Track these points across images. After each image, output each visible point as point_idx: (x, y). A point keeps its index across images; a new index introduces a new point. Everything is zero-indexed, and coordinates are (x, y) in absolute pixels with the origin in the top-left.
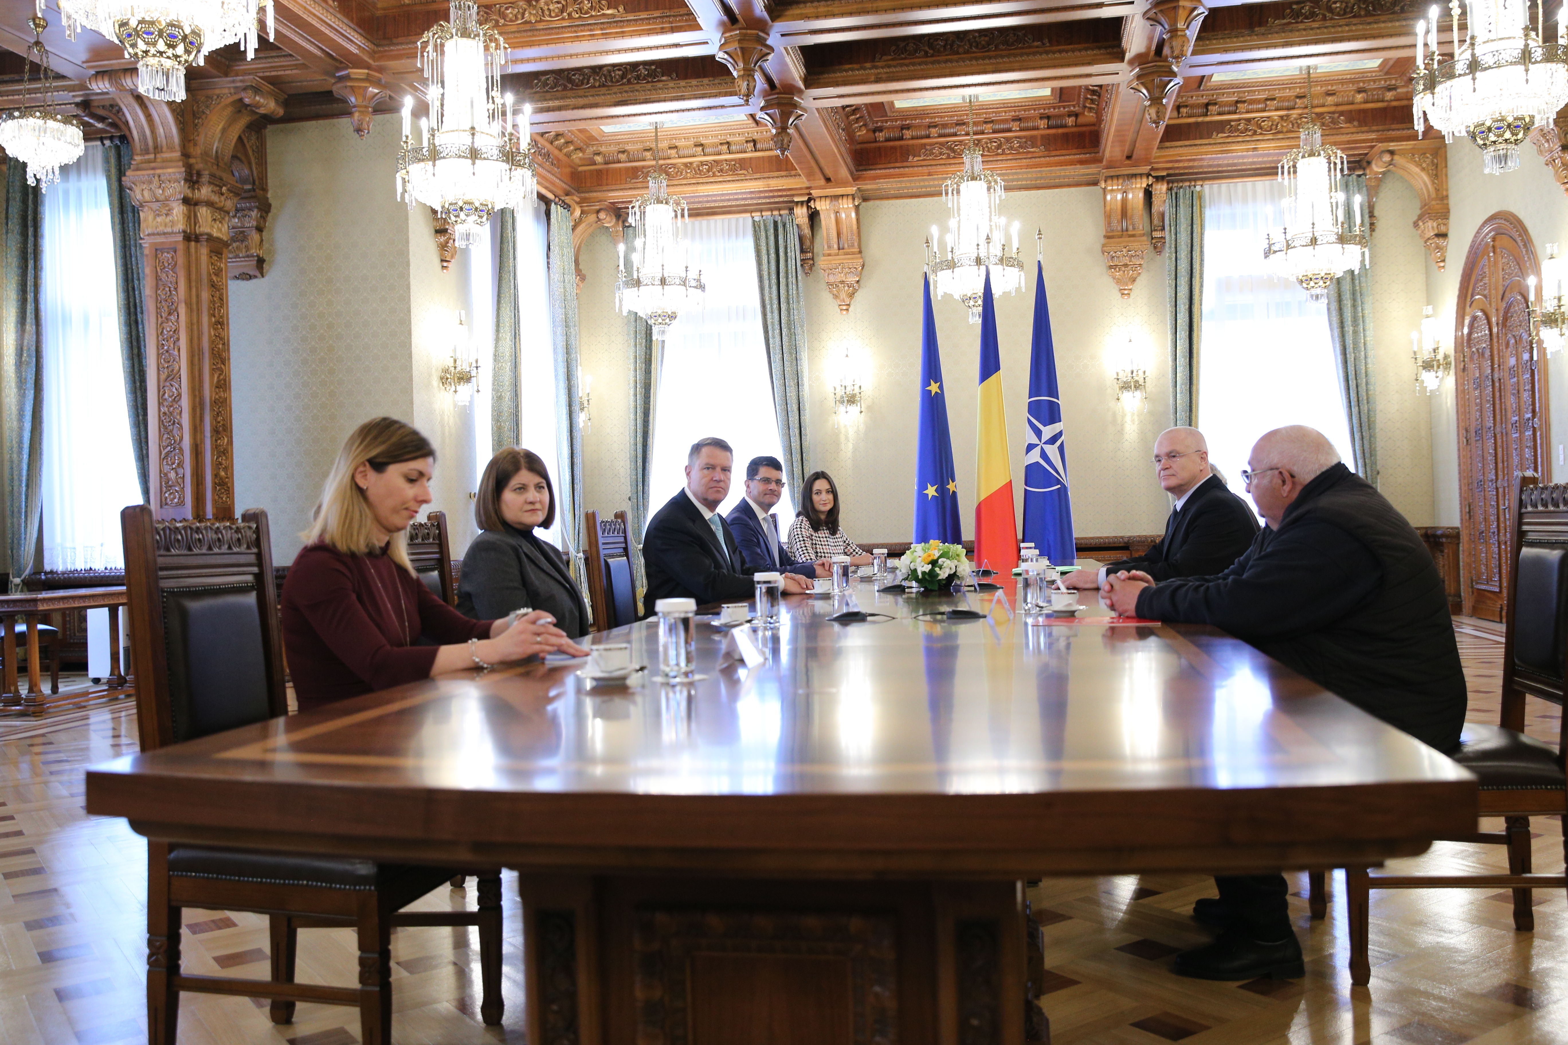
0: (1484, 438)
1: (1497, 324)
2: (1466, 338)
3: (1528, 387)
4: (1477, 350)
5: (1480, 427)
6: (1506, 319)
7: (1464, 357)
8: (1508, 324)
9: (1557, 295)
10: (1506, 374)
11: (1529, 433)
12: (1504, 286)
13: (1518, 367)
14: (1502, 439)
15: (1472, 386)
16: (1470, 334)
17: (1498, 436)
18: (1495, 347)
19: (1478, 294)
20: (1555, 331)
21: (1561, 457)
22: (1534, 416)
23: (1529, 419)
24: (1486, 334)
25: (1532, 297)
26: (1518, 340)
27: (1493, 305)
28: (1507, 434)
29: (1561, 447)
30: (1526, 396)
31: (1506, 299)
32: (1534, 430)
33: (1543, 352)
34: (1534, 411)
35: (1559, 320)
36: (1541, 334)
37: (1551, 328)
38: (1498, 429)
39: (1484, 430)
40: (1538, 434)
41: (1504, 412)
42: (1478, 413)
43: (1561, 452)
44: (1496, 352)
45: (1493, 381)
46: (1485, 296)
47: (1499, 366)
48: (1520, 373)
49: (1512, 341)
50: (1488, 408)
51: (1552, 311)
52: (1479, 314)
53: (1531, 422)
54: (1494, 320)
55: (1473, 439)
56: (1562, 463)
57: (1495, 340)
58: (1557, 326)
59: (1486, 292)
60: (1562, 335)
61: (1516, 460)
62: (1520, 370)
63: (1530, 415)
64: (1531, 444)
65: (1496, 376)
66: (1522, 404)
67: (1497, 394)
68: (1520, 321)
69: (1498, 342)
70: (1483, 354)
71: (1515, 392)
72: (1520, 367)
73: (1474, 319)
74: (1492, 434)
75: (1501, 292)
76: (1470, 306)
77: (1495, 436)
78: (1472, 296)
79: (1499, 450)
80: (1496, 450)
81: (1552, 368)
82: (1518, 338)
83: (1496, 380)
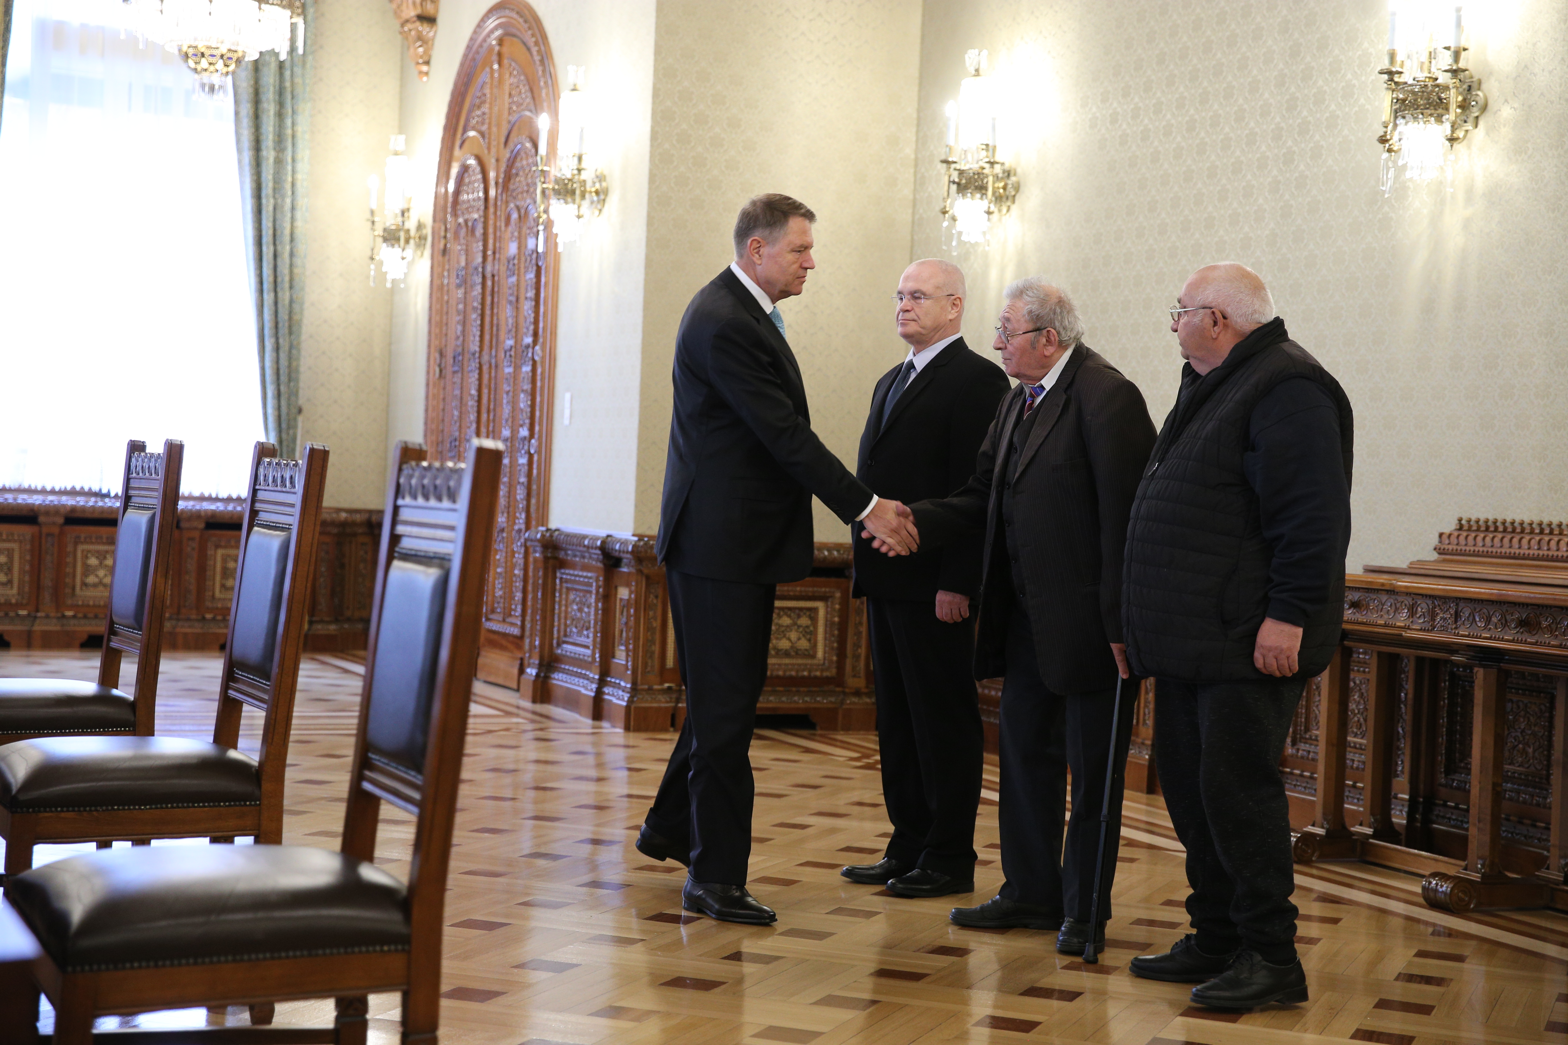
0: (466, 369)
1: (497, 183)
2: (450, 199)
3: (531, 294)
4: (466, 221)
5: (460, 350)
6: (508, 177)
7: (446, 230)
8: (511, 187)
9: (577, 152)
10: (503, 269)
11: (527, 369)
12: (509, 122)
13: (519, 259)
14: (490, 373)
15: (454, 281)
16: (457, 192)
17: (485, 368)
18: (491, 222)
19: (473, 129)
20: (572, 208)
21: (567, 413)
22: (535, 342)
23: (528, 346)
24: (479, 198)
25: (543, 149)
26: (523, 216)
27: (493, 150)
28: (496, 366)
29: (568, 396)
30: (527, 307)
31: (511, 144)
32: (534, 364)
33: (551, 239)
34: (536, 335)
35: (578, 192)
36: (551, 209)
37: (566, 203)
38: (486, 358)
39: (467, 356)
40: (539, 371)
41: (495, 329)
42: (460, 328)
43: (567, 406)
44: (491, 230)
45: (484, 277)
46: (482, 134)
47: (494, 253)
48: (522, 270)
49: (515, 216)
50: (475, 320)
51: (569, 176)
52: (472, 162)
53: (530, 350)
54: (492, 175)
55: (449, 370)
56: (566, 422)
57: (491, 210)
58: (574, 201)
59: (484, 128)
60: (579, 217)
62: (522, 266)
63: (529, 340)
64: (527, 387)
65: (489, 268)
66: (521, 320)
67: (488, 299)
68: (528, 185)
69: (495, 213)
70: (473, 230)
71: (513, 299)
72: (523, 259)
73: (465, 169)
74: (474, 365)
75: (504, 133)
76: (461, 146)
77: (480, 368)
78: (465, 131)
79: (485, 391)
80: (479, 390)
81: (565, 268)
82: (523, 211)
83: (489, 275)
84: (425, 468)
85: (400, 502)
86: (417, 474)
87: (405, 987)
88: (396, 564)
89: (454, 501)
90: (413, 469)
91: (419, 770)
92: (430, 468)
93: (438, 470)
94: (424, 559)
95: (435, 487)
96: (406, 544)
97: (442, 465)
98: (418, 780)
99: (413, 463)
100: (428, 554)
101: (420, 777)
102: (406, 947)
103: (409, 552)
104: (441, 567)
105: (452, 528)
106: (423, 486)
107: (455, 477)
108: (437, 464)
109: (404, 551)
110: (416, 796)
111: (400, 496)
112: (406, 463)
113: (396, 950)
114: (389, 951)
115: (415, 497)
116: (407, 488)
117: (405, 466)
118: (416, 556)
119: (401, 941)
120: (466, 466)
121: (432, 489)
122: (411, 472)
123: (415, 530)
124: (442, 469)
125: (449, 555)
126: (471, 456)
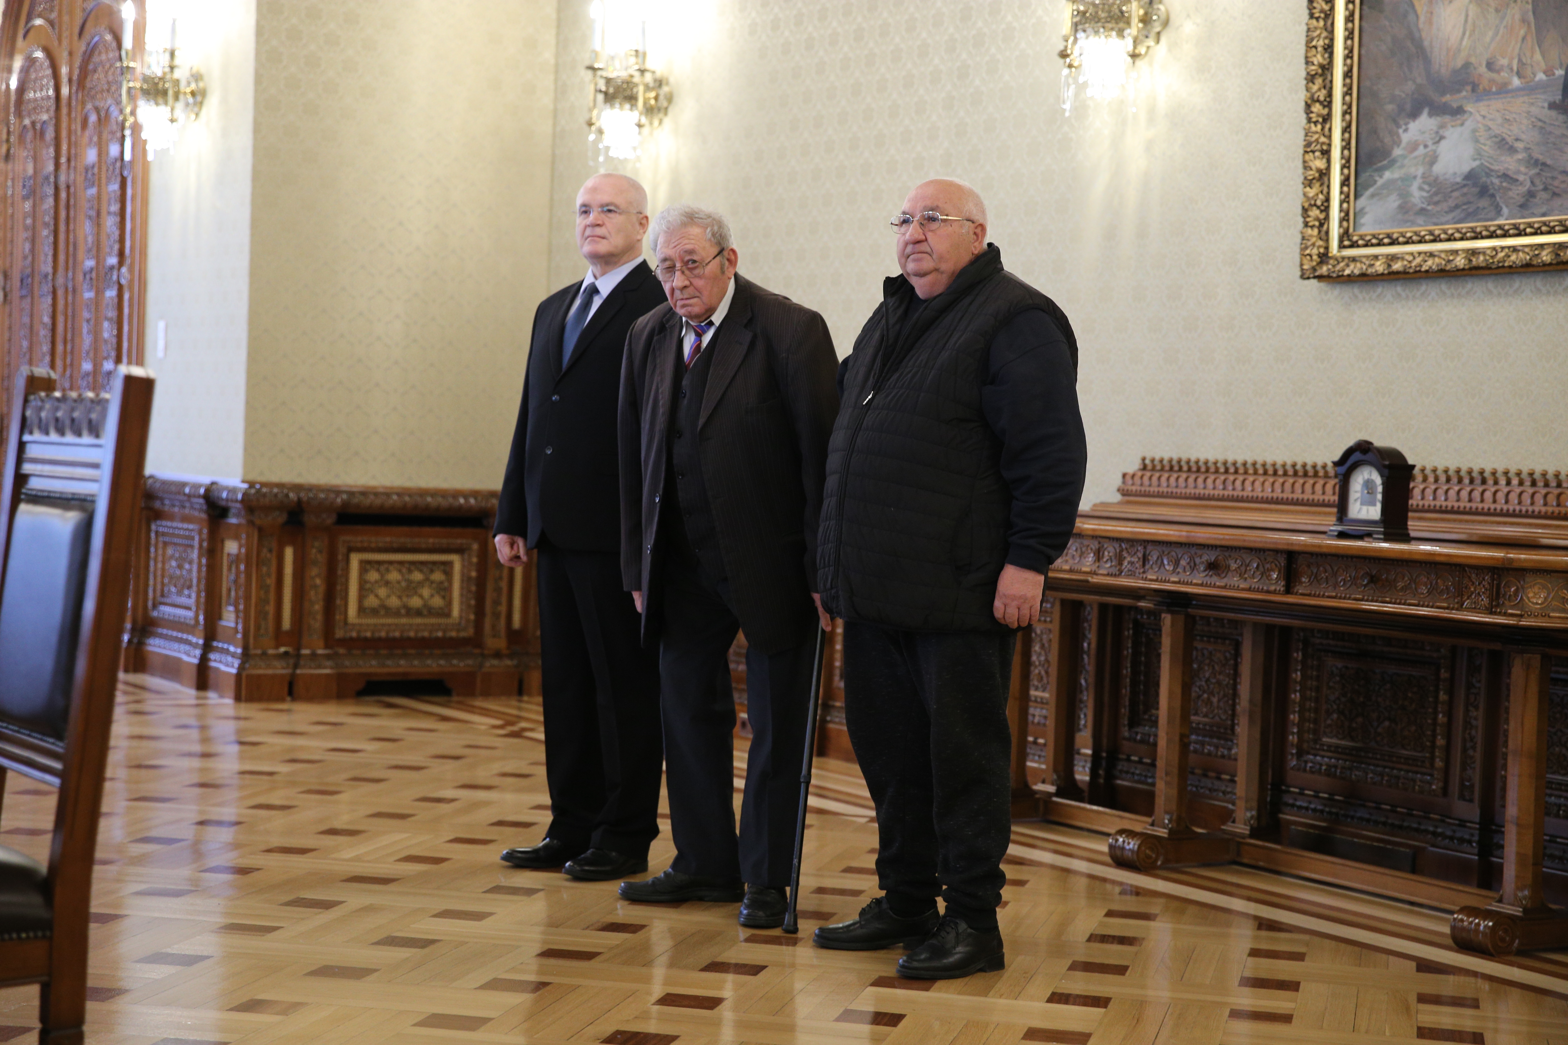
0: (36, 293)
1: (70, 81)
2: (13, 98)
3: (115, 207)
4: (33, 123)
5: (29, 270)
6: (84, 72)
7: (9, 133)
8: (88, 84)
9: (169, 47)
10: (80, 179)
11: (111, 293)
12: (84, 10)
13: (100, 168)
14: (66, 299)
15: (20, 191)
16: (22, 89)
17: (60, 293)
18: (64, 125)
19: (40, 16)
20: (163, 111)
21: (161, 344)
22: (121, 263)
23: (112, 268)
24: (49, 97)
25: (128, 42)
26: (104, 118)
27: (65, 42)
28: (74, 291)
29: (161, 325)
30: (110, 223)
31: (87, 36)
32: (120, 288)
33: (139, 146)
34: (121, 254)
35: (170, 93)
36: (140, 112)
37: (157, 104)
38: (60, 280)
39: (37, 279)
40: (126, 296)
41: (72, 248)
42: (27, 246)
43: (161, 335)
44: (64, 134)
45: (57, 188)
46: (51, 23)
47: (69, 160)
48: (104, 180)
49: (93, 118)
50: (47, 237)
51: (160, 74)
52: (39, 54)
53: (115, 273)
54: (64, 70)
55: (15, 295)
56: (160, 354)
57: (64, 110)
58: (166, 103)
59: (53, 16)
60: (172, 121)
61: (87, 341)
62: (103, 176)
63: (113, 260)
64: (112, 314)
65: (63, 178)
66: (103, 237)
67: (63, 214)
68: (108, 83)
69: (69, 114)
70: (42, 134)
71: (93, 213)
72: (104, 169)
73: (31, 62)
74: (47, 288)
75: (78, 22)
76: (25, 36)
77: (54, 293)
78: (29, 18)
79: (60, 319)
80: (54, 318)
81: (156, 179)
82: (103, 114)
83: (62, 186)
84: (58, 399)
85: (26, 437)
86: (48, 406)
87: (45, 979)
88: (23, 507)
89: (97, 436)
90: (42, 401)
91: (59, 737)
92: (64, 399)
93: (75, 401)
94: (59, 501)
95: (73, 420)
96: (35, 484)
97: (80, 395)
98: (58, 747)
99: (43, 394)
100: (64, 496)
101: (61, 744)
102: (48, 933)
103: (39, 494)
104: (82, 509)
105: (96, 466)
106: (57, 420)
107: (98, 408)
108: (74, 394)
109: (34, 493)
110: (57, 765)
111: (26, 431)
112: (33, 393)
113: (36, 937)
114: (28, 938)
115: (47, 433)
116: (36, 421)
117: (32, 397)
118: (48, 497)
119: (42, 926)
120: (113, 397)
121: (68, 422)
122: (39, 403)
123: (47, 469)
124: (80, 399)
125: (93, 496)
126: (118, 385)
